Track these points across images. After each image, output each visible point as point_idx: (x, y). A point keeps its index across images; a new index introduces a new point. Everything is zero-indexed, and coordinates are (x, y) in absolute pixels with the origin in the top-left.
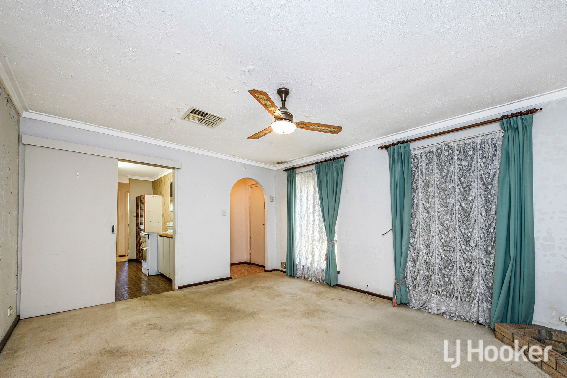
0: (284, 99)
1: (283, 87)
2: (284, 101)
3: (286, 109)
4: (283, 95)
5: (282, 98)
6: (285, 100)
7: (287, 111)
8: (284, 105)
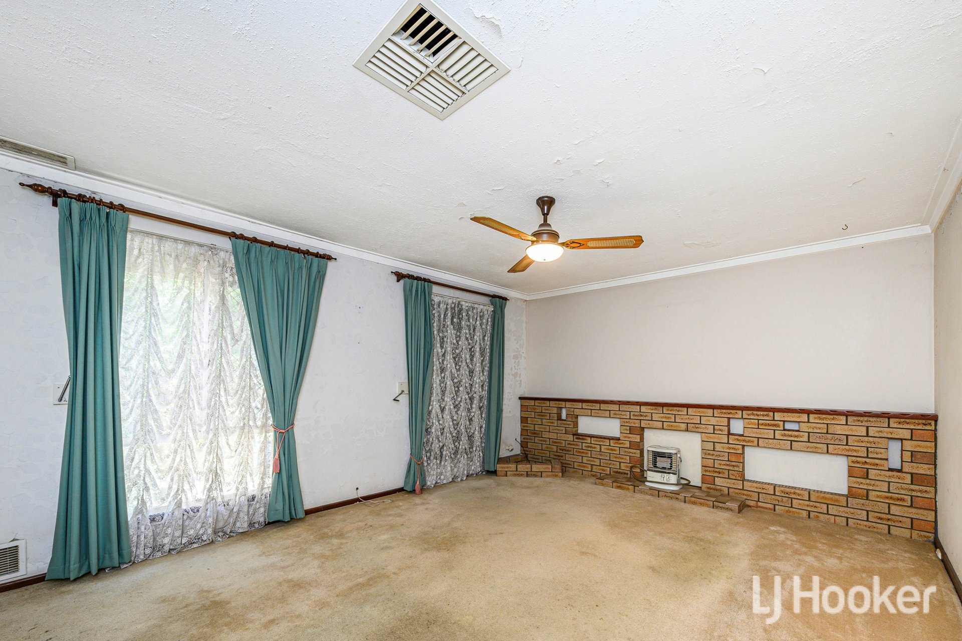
0: (546, 212)
1: (546, 195)
2: (545, 215)
3: (549, 225)
4: (546, 207)
5: (543, 210)
6: (547, 214)
7: (550, 229)
8: (545, 220)
